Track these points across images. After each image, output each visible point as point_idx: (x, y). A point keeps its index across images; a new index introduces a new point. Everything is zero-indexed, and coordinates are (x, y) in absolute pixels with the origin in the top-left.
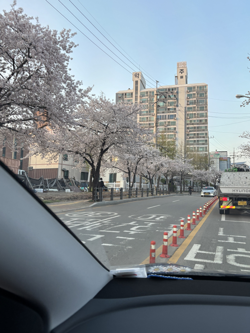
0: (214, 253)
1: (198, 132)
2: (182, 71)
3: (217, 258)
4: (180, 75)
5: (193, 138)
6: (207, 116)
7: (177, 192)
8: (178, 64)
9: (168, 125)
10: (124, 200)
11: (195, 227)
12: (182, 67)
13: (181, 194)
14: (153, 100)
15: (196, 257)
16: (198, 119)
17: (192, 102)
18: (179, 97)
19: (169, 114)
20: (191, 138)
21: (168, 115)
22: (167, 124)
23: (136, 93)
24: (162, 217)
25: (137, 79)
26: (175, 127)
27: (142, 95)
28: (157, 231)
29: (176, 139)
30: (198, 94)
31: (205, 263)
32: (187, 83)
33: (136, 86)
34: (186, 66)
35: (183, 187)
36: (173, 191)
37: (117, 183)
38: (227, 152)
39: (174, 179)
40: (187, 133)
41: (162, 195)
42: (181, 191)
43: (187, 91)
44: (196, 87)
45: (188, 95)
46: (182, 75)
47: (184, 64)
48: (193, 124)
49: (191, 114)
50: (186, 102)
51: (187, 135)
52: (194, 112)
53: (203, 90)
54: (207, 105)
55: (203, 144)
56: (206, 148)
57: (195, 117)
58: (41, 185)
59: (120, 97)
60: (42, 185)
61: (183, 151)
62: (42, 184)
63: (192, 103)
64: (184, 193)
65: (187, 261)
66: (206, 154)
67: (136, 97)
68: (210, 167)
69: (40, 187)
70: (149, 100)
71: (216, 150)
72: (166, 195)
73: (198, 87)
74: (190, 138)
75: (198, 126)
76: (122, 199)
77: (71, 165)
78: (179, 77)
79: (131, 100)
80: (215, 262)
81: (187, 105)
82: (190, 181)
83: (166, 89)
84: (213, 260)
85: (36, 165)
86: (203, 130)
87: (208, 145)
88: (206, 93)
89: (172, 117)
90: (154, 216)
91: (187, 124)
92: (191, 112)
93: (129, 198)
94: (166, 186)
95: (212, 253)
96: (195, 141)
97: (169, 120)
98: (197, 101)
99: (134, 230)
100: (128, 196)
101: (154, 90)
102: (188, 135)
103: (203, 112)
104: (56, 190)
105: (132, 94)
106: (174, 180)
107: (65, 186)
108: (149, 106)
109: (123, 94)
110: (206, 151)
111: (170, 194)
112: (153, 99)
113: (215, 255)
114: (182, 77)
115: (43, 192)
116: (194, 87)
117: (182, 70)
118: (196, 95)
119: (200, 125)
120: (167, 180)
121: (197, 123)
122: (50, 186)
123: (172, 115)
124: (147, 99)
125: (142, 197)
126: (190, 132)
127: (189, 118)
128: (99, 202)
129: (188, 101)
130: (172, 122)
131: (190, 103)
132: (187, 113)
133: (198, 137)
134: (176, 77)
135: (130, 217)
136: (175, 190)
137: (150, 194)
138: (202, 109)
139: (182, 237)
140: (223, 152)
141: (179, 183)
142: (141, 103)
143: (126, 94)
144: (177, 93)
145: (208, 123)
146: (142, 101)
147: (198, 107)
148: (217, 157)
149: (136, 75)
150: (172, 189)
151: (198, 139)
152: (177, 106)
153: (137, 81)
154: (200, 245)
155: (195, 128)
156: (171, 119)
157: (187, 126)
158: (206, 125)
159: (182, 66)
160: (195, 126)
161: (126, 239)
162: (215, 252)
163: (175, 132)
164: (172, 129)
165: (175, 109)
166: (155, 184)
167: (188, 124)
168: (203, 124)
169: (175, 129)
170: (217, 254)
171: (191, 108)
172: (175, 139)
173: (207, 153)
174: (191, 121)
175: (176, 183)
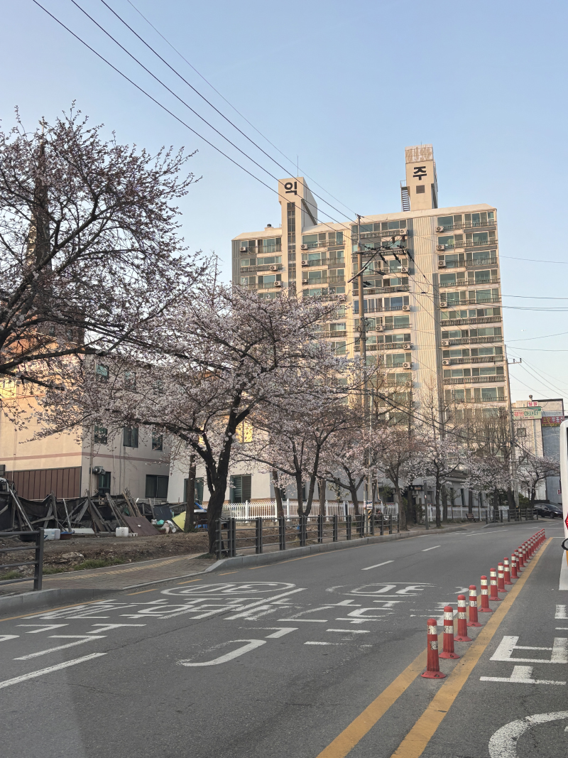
0: (550, 649)
1: (475, 346)
2: (420, 172)
3: (557, 656)
4: (416, 182)
5: (461, 362)
6: (497, 299)
7: (427, 524)
8: (409, 154)
9: (387, 328)
10: (289, 550)
11: (499, 605)
12: (419, 160)
13: (439, 530)
14: (339, 258)
15: (512, 656)
16: (472, 307)
17: (452, 259)
18: (416, 248)
19: (387, 295)
20: (456, 364)
21: (387, 299)
22: (384, 324)
23: (291, 238)
24: (412, 588)
25: (291, 198)
26: (407, 331)
27: (309, 243)
28: (412, 616)
29: (411, 366)
30: (468, 236)
31: (534, 663)
32: (435, 206)
33: (291, 217)
34: (431, 158)
35: (441, 509)
36: (416, 522)
37: (253, 505)
38: (562, 400)
39: (417, 486)
40: (444, 349)
41: (386, 534)
42: (438, 522)
43: (439, 229)
44: (463, 216)
45: (442, 241)
46: (420, 183)
47: (427, 152)
48: (458, 323)
49: (451, 295)
50: (437, 261)
51: (443, 354)
52: (461, 289)
53: (484, 224)
54: (497, 266)
55: (492, 380)
56: (501, 389)
57: (464, 303)
58: (49, 517)
59: (246, 251)
60: (52, 518)
61: (436, 402)
62: (53, 514)
63: (452, 262)
64: (447, 527)
65: (498, 662)
66: (501, 409)
67: (292, 249)
68: (516, 446)
69: (46, 525)
70: (328, 256)
71: (531, 397)
72: (398, 535)
73: (468, 216)
74: (452, 363)
75: (474, 327)
76: (284, 549)
77: (117, 457)
78: (413, 190)
79: (277, 257)
80: (553, 661)
81: (440, 268)
82: (462, 490)
83: (376, 225)
84: (550, 659)
85: (16, 459)
86: (491, 340)
87: (506, 382)
88: (492, 233)
89: (398, 304)
90: (389, 588)
91: (442, 322)
92: (451, 290)
93: (301, 545)
94: (395, 507)
95: (546, 648)
96: (467, 371)
97: (388, 314)
98: (469, 255)
99: (357, 615)
100: (297, 540)
101: (343, 228)
102: (446, 354)
103: (487, 287)
104: (89, 531)
105: (278, 240)
106: (415, 488)
107: (112, 518)
108: (328, 274)
109: (252, 243)
110: (502, 399)
111: (407, 530)
112: (339, 253)
113: (552, 651)
114: (420, 189)
115: (61, 539)
116: (458, 217)
117: (420, 169)
118: (465, 239)
119: (480, 326)
120: (397, 489)
121: (471, 320)
122: (73, 520)
123: (399, 300)
124: (324, 253)
125: (334, 541)
126: (451, 344)
127: (446, 305)
128: (230, 559)
129: (441, 258)
130: (397, 319)
131: (447, 263)
132: (441, 291)
133: (475, 361)
134: (403, 189)
135: (330, 590)
136: (421, 517)
137: (354, 531)
138: (482, 278)
139: (475, 623)
140: (549, 403)
141: (429, 496)
142: (306, 266)
143: (260, 242)
144: (410, 233)
145: (503, 319)
146: (309, 262)
147: (470, 275)
148: (536, 417)
149: (289, 186)
150: (412, 515)
151: (475, 366)
152: (411, 272)
153: (293, 204)
154: (517, 638)
155: (465, 333)
156: (394, 309)
157: (443, 329)
158: (497, 325)
159: (420, 157)
160: (464, 327)
161: (350, 633)
162: (552, 647)
163: (409, 347)
164: (400, 339)
165: (405, 281)
166: (367, 503)
167: (444, 324)
168: (489, 321)
169: (408, 337)
170: (555, 649)
171: (451, 277)
172: (409, 367)
173: (506, 405)
174: (453, 314)
175: (421, 497)
